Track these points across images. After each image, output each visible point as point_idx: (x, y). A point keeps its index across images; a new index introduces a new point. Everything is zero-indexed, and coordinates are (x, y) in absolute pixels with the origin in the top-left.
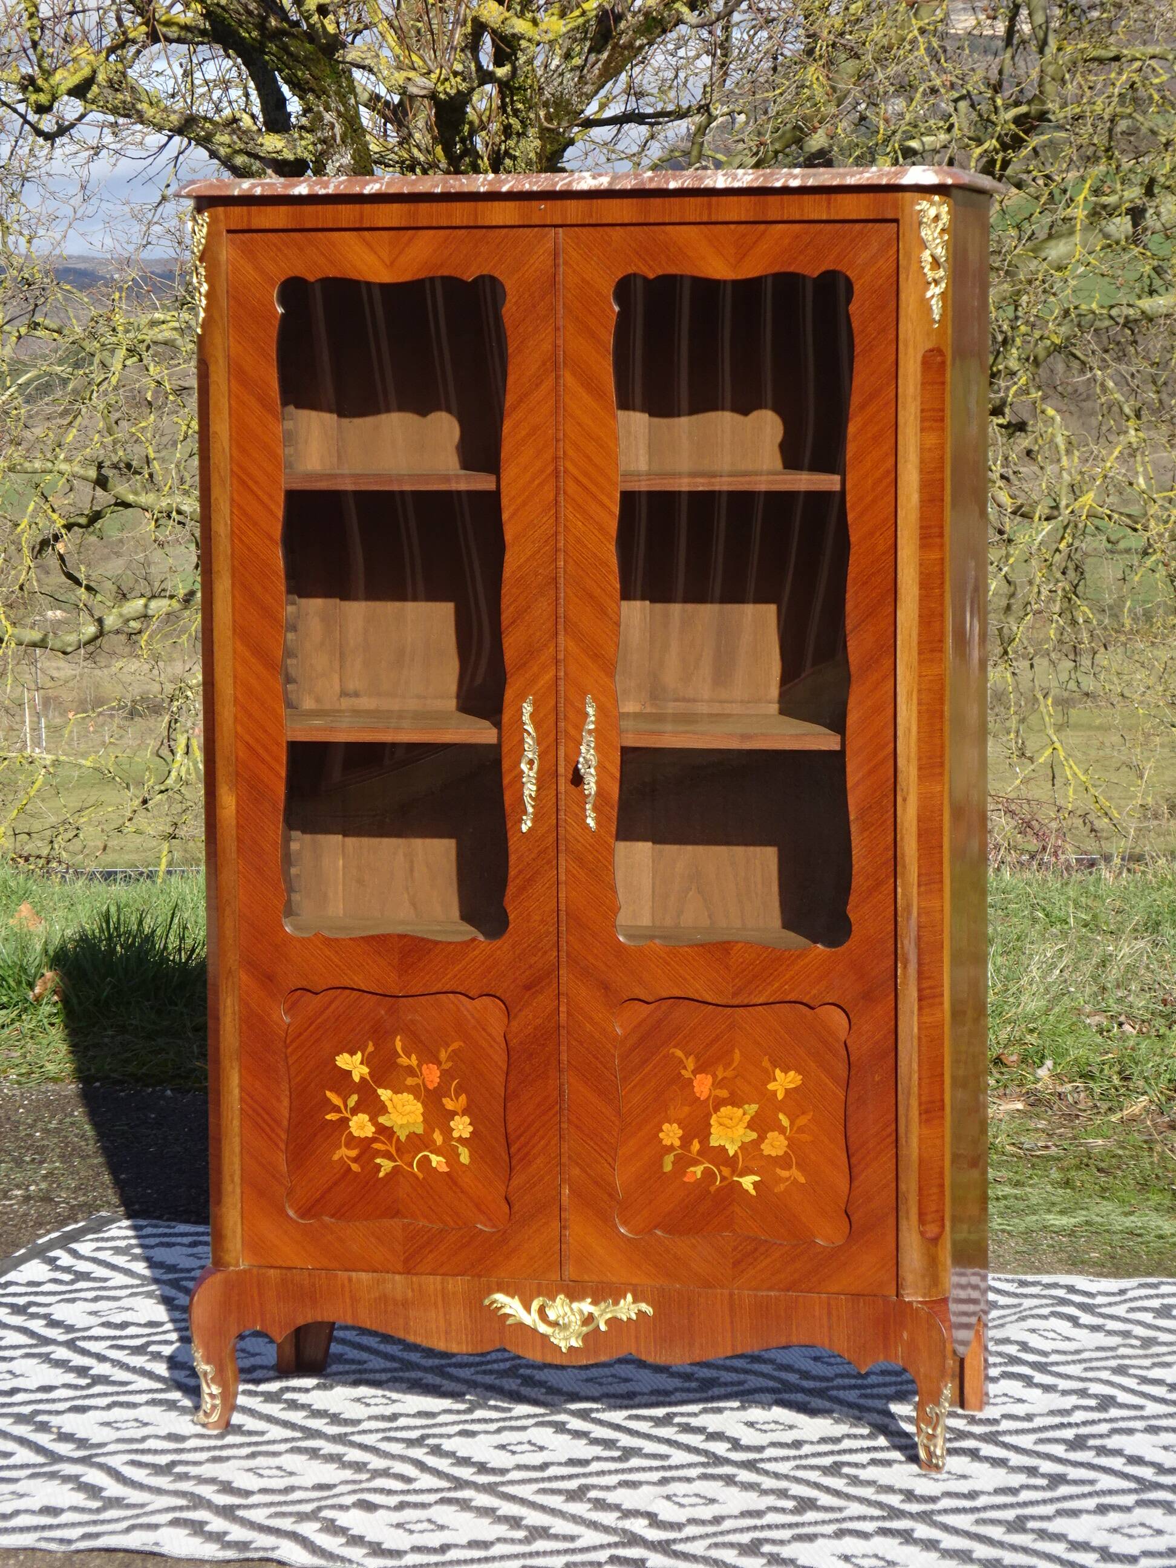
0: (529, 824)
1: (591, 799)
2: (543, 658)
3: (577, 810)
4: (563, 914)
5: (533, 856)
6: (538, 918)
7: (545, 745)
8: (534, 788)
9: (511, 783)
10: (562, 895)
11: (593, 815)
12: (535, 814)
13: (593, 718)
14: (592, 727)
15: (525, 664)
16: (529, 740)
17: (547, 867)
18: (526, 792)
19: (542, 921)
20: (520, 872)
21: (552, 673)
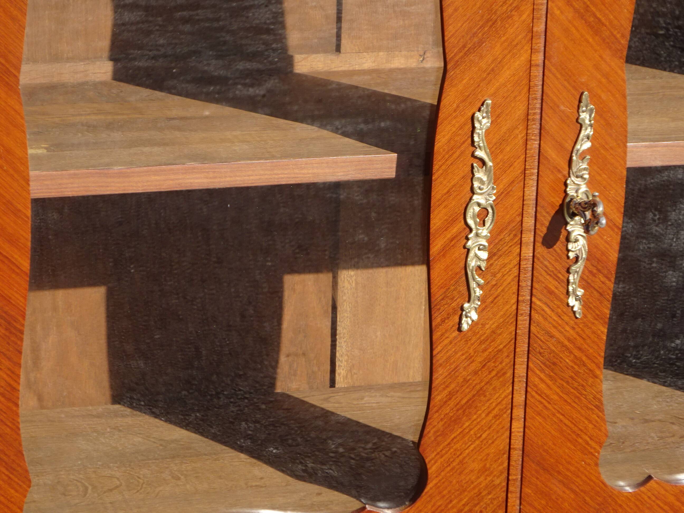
0: (474, 316)
1: (579, 267)
2: (511, 31)
3: (552, 284)
4: (516, 455)
5: (473, 367)
6: (476, 466)
7: (506, 180)
8: (484, 255)
9: (444, 251)
10: (518, 426)
11: (580, 292)
12: (482, 299)
13: (589, 131)
14: (587, 145)
15: (481, 42)
16: (480, 174)
17: (496, 383)
18: (472, 263)
19: (484, 470)
20: (451, 395)
21: (524, 57)
